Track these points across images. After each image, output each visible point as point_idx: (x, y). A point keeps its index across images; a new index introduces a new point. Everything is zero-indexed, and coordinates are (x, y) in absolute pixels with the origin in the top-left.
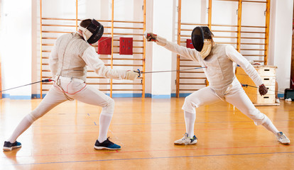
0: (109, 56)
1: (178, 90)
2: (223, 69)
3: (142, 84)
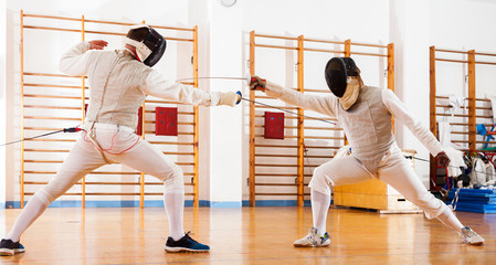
1: (252, 194)
2: (377, 125)
3: (193, 184)
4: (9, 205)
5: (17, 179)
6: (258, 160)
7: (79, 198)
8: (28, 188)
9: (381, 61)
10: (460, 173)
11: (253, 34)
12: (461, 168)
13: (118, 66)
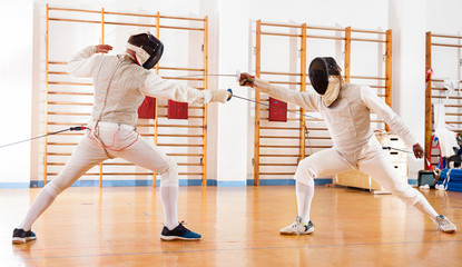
0: (151, 121)
1: (257, 174)
2: (356, 120)
3: (201, 164)
4: (33, 184)
5: (41, 160)
6: (262, 142)
7: (97, 178)
8: (51, 169)
9: (380, 47)
10: (453, 153)
11: (259, 23)
12: (454, 148)
13: (120, 70)
